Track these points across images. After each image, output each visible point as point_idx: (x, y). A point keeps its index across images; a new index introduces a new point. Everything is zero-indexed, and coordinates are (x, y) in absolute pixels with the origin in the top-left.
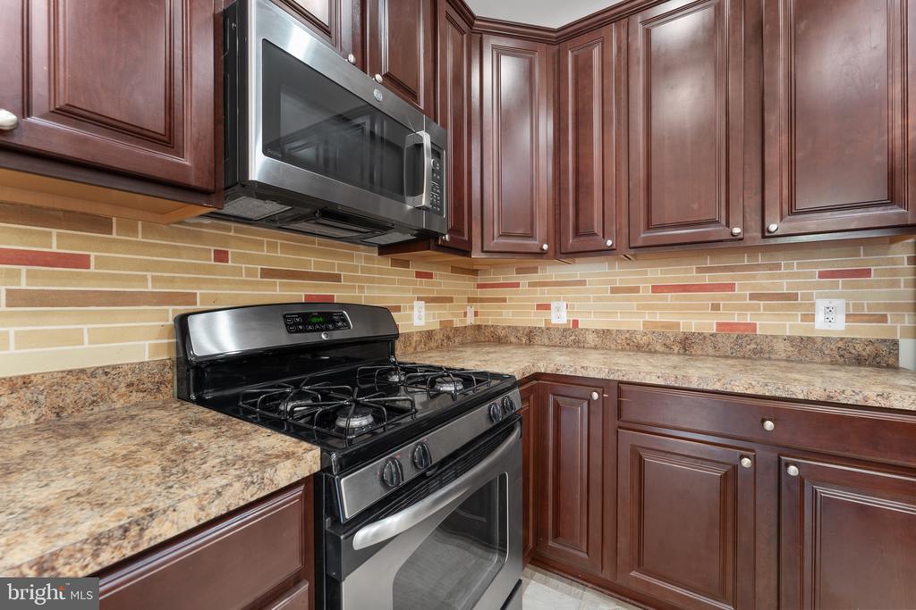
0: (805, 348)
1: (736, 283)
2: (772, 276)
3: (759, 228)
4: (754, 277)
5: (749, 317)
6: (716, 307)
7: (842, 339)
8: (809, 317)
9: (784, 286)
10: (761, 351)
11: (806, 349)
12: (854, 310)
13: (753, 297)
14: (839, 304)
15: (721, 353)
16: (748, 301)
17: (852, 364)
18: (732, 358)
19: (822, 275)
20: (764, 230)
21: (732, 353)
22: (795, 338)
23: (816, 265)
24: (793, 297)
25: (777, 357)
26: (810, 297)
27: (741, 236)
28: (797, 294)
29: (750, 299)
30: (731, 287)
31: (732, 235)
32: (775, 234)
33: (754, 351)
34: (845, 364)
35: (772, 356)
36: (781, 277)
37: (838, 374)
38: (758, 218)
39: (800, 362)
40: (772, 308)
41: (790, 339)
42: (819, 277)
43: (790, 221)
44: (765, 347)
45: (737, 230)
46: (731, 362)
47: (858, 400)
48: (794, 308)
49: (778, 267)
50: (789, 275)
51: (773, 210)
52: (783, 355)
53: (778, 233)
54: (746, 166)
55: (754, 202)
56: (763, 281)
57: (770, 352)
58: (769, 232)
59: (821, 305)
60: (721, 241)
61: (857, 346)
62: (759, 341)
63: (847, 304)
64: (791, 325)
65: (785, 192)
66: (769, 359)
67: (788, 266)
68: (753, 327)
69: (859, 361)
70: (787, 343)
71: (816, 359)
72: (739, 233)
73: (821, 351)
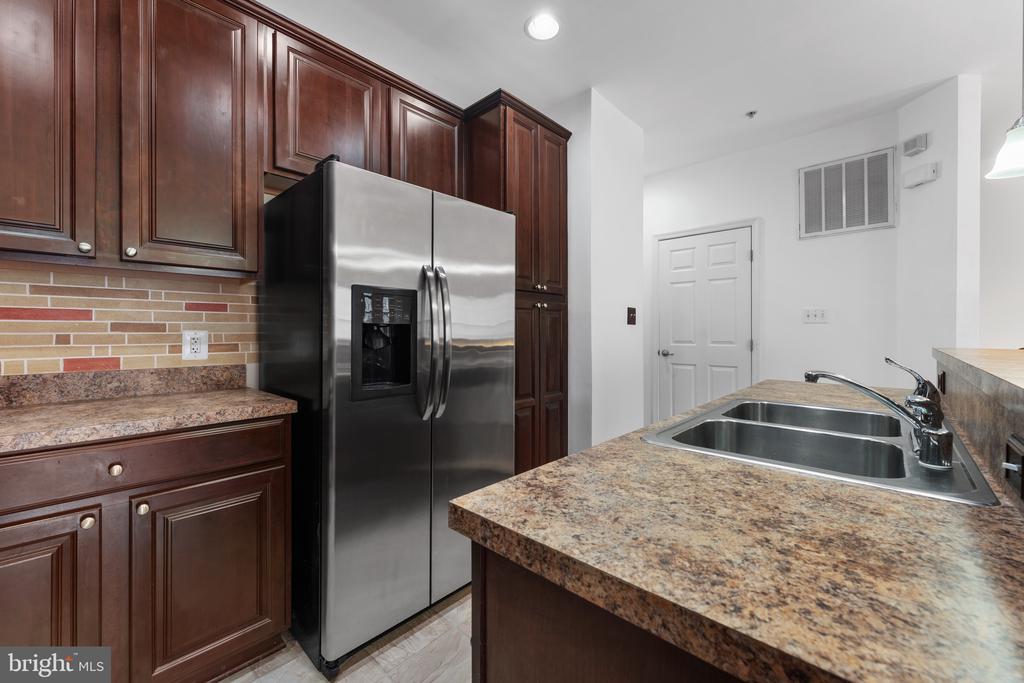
0: (173, 380)
1: (94, 310)
2: (139, 305)
3: (116, 249)
4: (117, 304)
5: (110, 351)
6: (63, 340)
7: (205, 368)
8: (177, 349)
9: (152, 316)
10: (126, 389)
11: (175, 381)
12: (215, 341)
13: (115, 327)
14: (202, 334)
15: (71, 398)
16: (109, 333)
17: (213, 390)
18: (87, 401)
19: (189, 307)
20: (121, 251)
21: (87, 396)
22: (162, 370)
23: (183, 297)
24: (160, 328)
25: (144, 393)
26: (177, 328)
27: (91, 254)
28: (165, 325)
29: (112, 330)
30: (87, 315)
31: (80, 250)
32: (134, 259)
33: (117, 390)
34: (207, 391)
35: (138, 393)
36: (147, 306)
37: (195, 401)
38: (115, 237)
39: (167, 394)
40: (138, 340)
41: (157, 372)
42: (187, 309)
43: (150, 248)
44: (130, 383)
45: (85, 246)
46: (81, 407)
47: (202, 421)
48: (161, 339)
49: (145, 295)
50: (157, 304)
51: (131, 233)
52: (151, 390)
53: (138, 258)
54: (99, 173)
55: (108, 217)
56: (127, 309)
57: (136, 389)
58: (128, 256)
59: (187, 335)
60: (65, 255)
61: (217, 373)
62: (122, 378)
63: (210, 335)
64: (157, 358)
65: (146, 217)
66: (135, 396)
67: (156, 296)
68: (116, 362)
69: (219, 386)
70: (155, 377)
71: (183, 389)
72: (89, 251)
73: (188, 381)
